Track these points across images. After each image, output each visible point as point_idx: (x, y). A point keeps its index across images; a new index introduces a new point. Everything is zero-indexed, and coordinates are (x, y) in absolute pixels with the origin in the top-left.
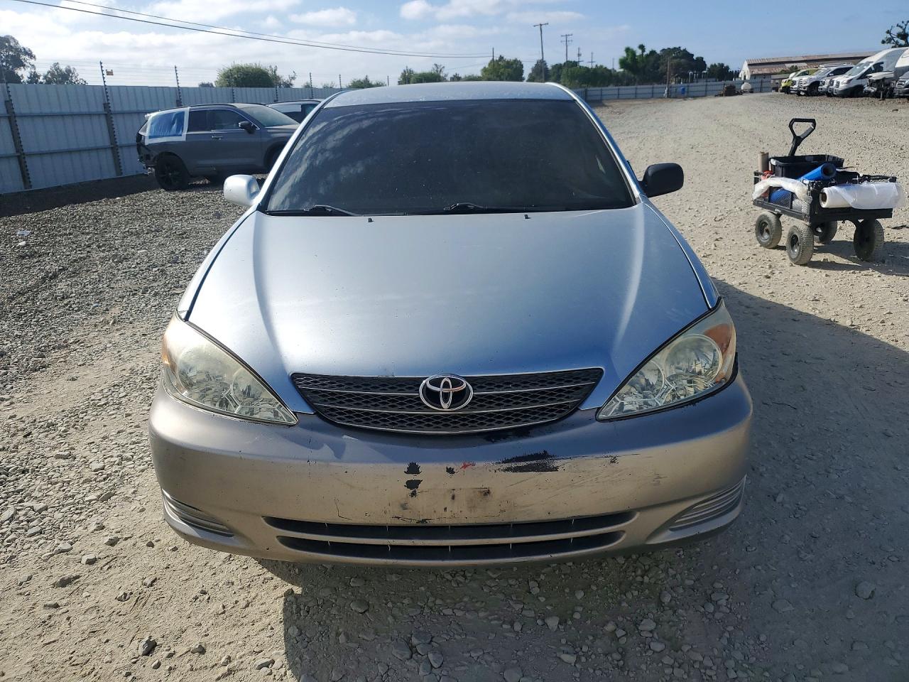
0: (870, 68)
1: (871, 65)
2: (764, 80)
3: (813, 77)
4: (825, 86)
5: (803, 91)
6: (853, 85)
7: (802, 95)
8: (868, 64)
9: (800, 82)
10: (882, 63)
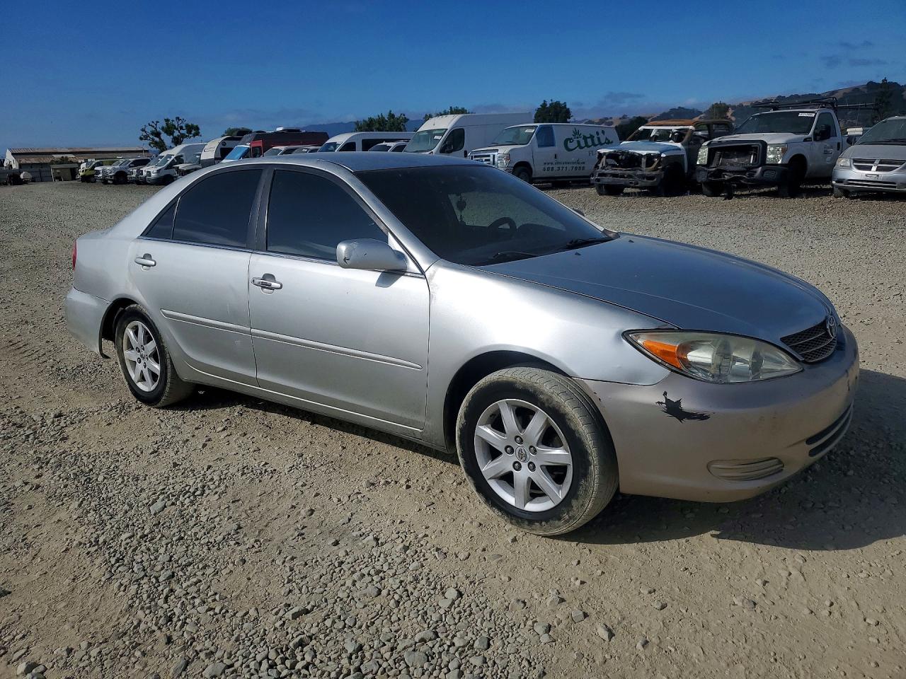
0: (173, 160)
1: (173, 157)
2: (44, 169)
3: (116, 167)
4: (134, 175)
5: (110, 180)
6: (162, 174)
7: (109, 184)
8: (169, 156)
9: (103, 171)
10: (182, 156)
